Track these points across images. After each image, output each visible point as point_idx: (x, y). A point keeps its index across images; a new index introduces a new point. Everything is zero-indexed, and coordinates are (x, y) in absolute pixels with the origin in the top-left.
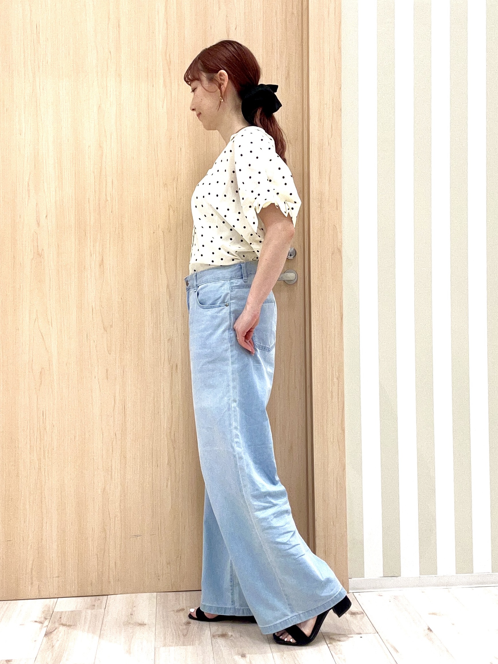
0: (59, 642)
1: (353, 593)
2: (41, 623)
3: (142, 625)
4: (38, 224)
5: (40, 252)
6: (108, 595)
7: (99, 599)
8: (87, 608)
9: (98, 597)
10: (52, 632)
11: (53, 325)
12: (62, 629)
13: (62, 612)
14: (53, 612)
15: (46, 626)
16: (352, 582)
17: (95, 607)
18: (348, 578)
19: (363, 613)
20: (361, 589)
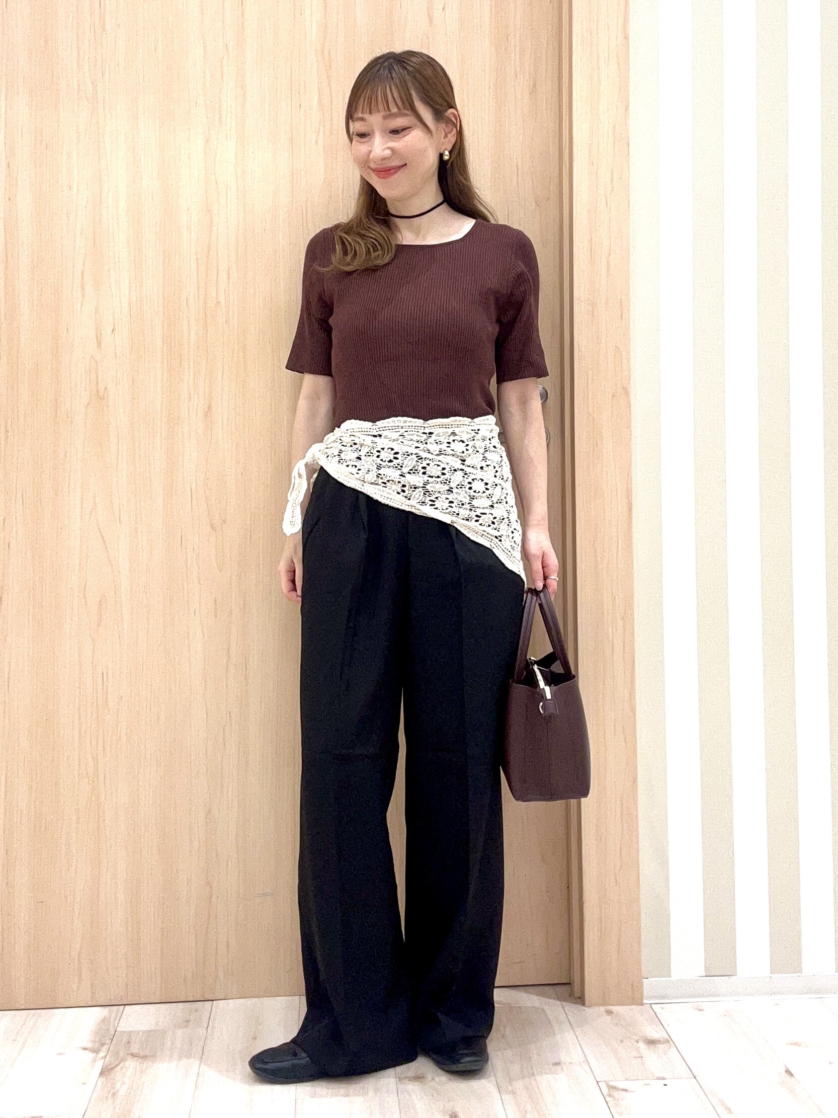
0: (125, 1087)
1: (650, 1004)
2: (92, 1050)
4: (100, 344)
5: (101, 392)
6: (213, 1000)
7: (198, 1008)
8: (176, 1026)
9: (196, 1004)
10: (113, 1068)
11: (122, 521)
12: (131, 1063)
13: (132, 1032)
14: (116, 1031)
15: (102, 1058)
16: (649, 985)
17: (191, 1024)
18: (641, 978)
19: (668, 1041)
20: (663, 999)
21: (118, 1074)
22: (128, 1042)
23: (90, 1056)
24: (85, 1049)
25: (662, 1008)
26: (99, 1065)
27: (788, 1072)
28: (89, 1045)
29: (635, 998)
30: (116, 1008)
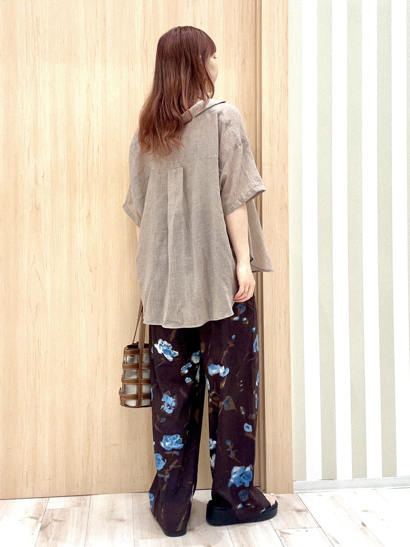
0: (53, 535)
1: (297, 493)
2: (35, 518)
3: (122, 520)
4: (37, 183)
5: (38, 206)
6: (91, 495)
7: (84, 499)
8: (74, 506)
9: (82, 497)
10: (46, 526)
11: (47, 267)
12: (55, 524)
13: (53, 509)
14: (46, 509)
15: (40, 522)
16: (296, 484)
17: (82, 505)
18: (293, 481)
19: (306, 510)
20: (303, 490)
21: (48, 529)
22: (52, 514)
23: (35, 521)
24: (32, 518)
25: (303, 495)
26: (39, 525)
27: (363, 524)
28: (34, 516)
29: (290, 491)
30: (45, 499)
